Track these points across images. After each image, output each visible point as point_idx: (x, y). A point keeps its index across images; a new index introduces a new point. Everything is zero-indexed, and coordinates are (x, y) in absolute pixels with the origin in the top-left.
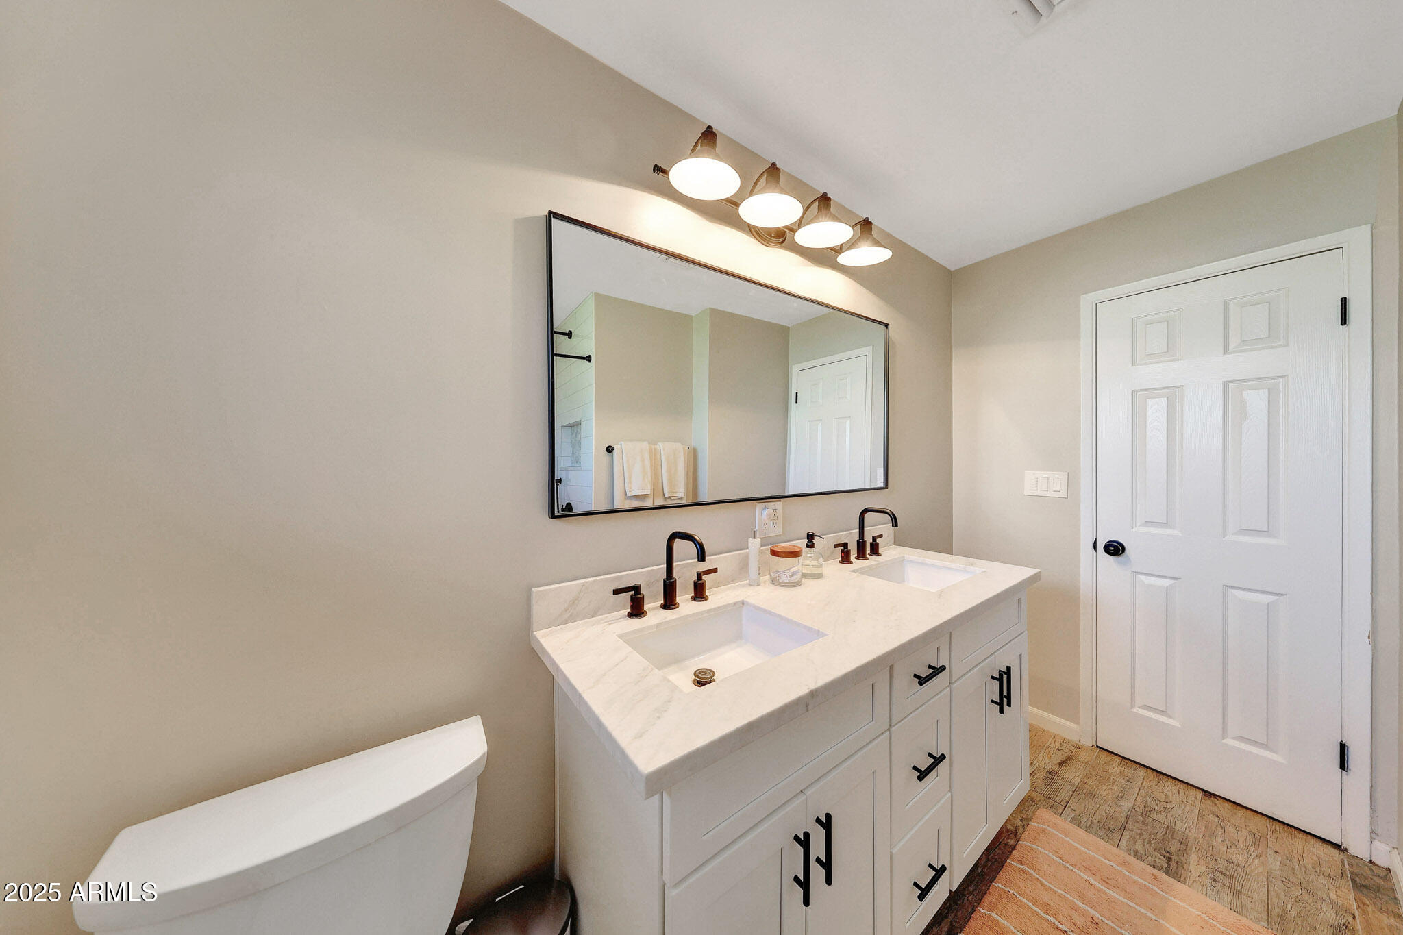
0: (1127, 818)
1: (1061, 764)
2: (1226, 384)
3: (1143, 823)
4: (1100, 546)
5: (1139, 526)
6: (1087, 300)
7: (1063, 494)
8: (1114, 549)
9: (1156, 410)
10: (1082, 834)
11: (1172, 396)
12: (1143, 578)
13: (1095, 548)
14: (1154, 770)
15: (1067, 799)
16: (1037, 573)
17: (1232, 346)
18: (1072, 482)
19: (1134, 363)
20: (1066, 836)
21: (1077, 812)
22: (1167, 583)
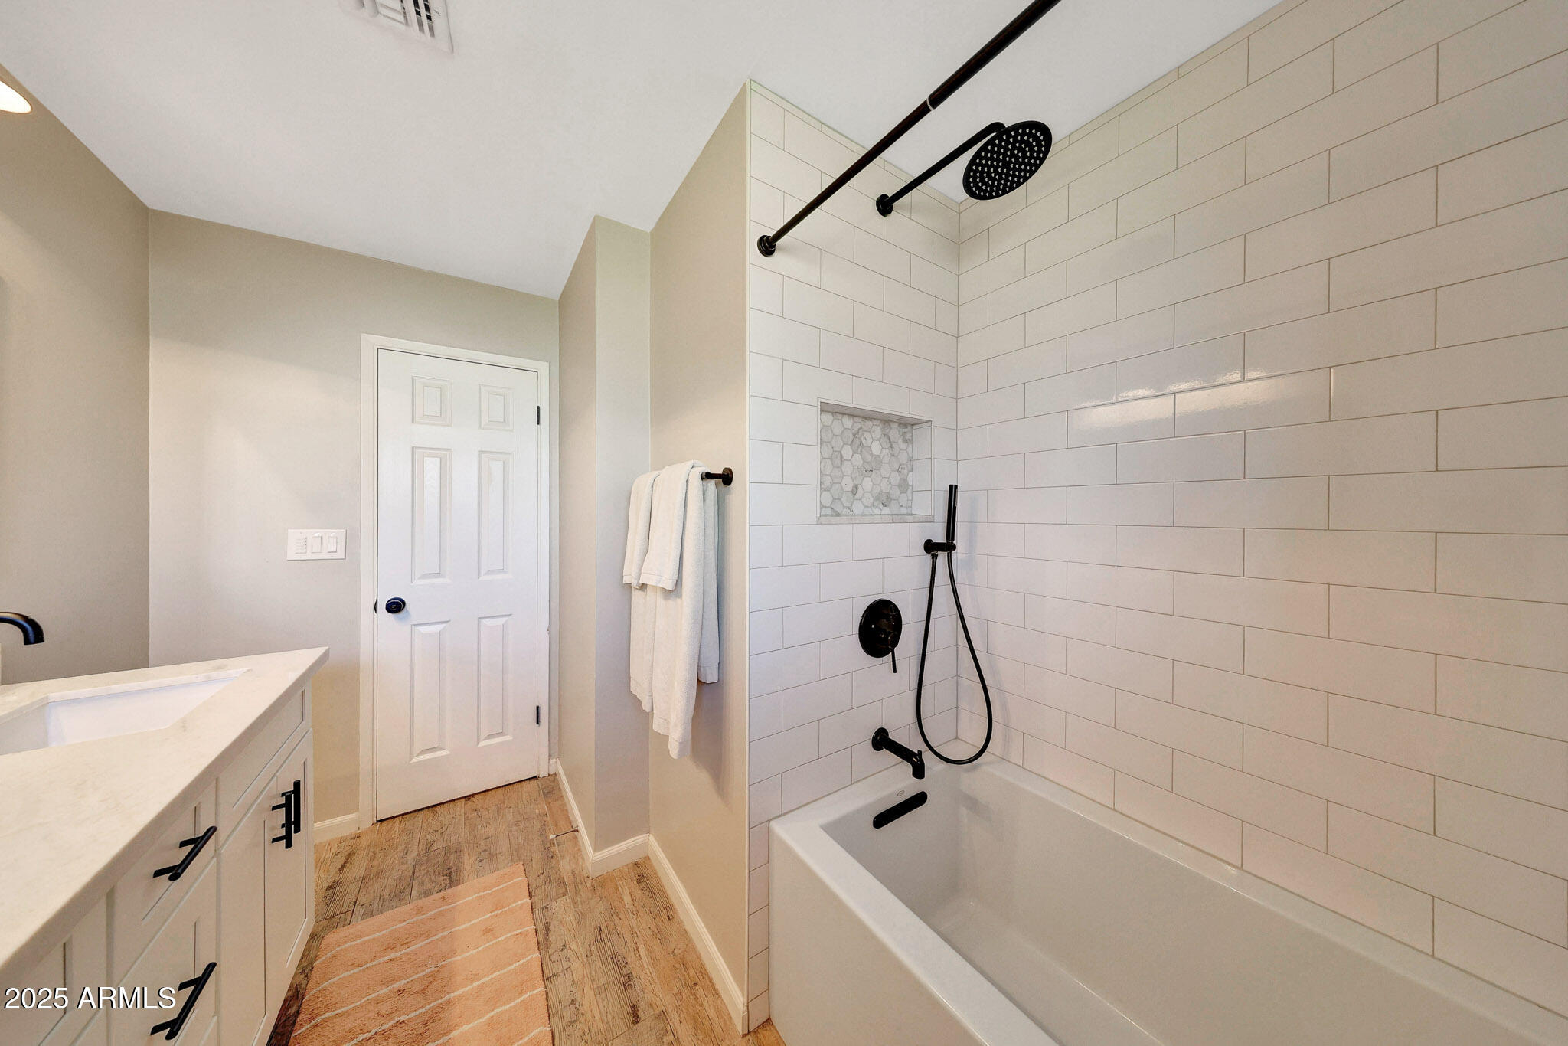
0: (414, 867)
1: (341, 869)
2: (480, 452)
3: (428, 861)
4: (382, 606)
5: (419, 578)
6: (370, 341)
7: (341, 555)
8: (396, 606)
9: (431, 467)
10: (378, 920)
11: (444, 455)
12: (420, 628)
13: (376, 609)
14: (427, 808)
15: (354, 900)
16: (326, 651)
17: (483, 423)
18: (351, 540)
19: (413, 421)
20: (361, 937)
21: (367, 904)
22: (439, 628)
